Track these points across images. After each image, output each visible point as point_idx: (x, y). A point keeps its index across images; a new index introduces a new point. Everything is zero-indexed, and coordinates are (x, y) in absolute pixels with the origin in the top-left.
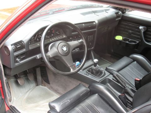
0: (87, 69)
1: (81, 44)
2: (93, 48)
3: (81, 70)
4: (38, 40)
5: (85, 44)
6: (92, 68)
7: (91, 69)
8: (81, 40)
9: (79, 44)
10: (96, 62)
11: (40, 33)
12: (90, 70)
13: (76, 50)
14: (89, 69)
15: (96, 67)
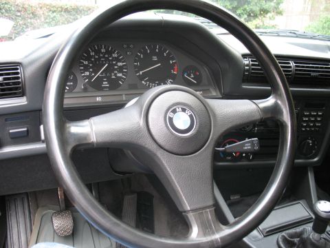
0: (284, 234)
1: (269, 116)
2: (316, 159)
3: (255, 233)
4: (105, 84)
5: (286, 118)
6: (305, 236)
7: (299, 235)
8: (270, 101)
9: (258, 117)
10: (324, 215)
11: (120, 64)
12: (296, 240)
13: (243, 145)
14: (292, 236)
15: (324, 236)
